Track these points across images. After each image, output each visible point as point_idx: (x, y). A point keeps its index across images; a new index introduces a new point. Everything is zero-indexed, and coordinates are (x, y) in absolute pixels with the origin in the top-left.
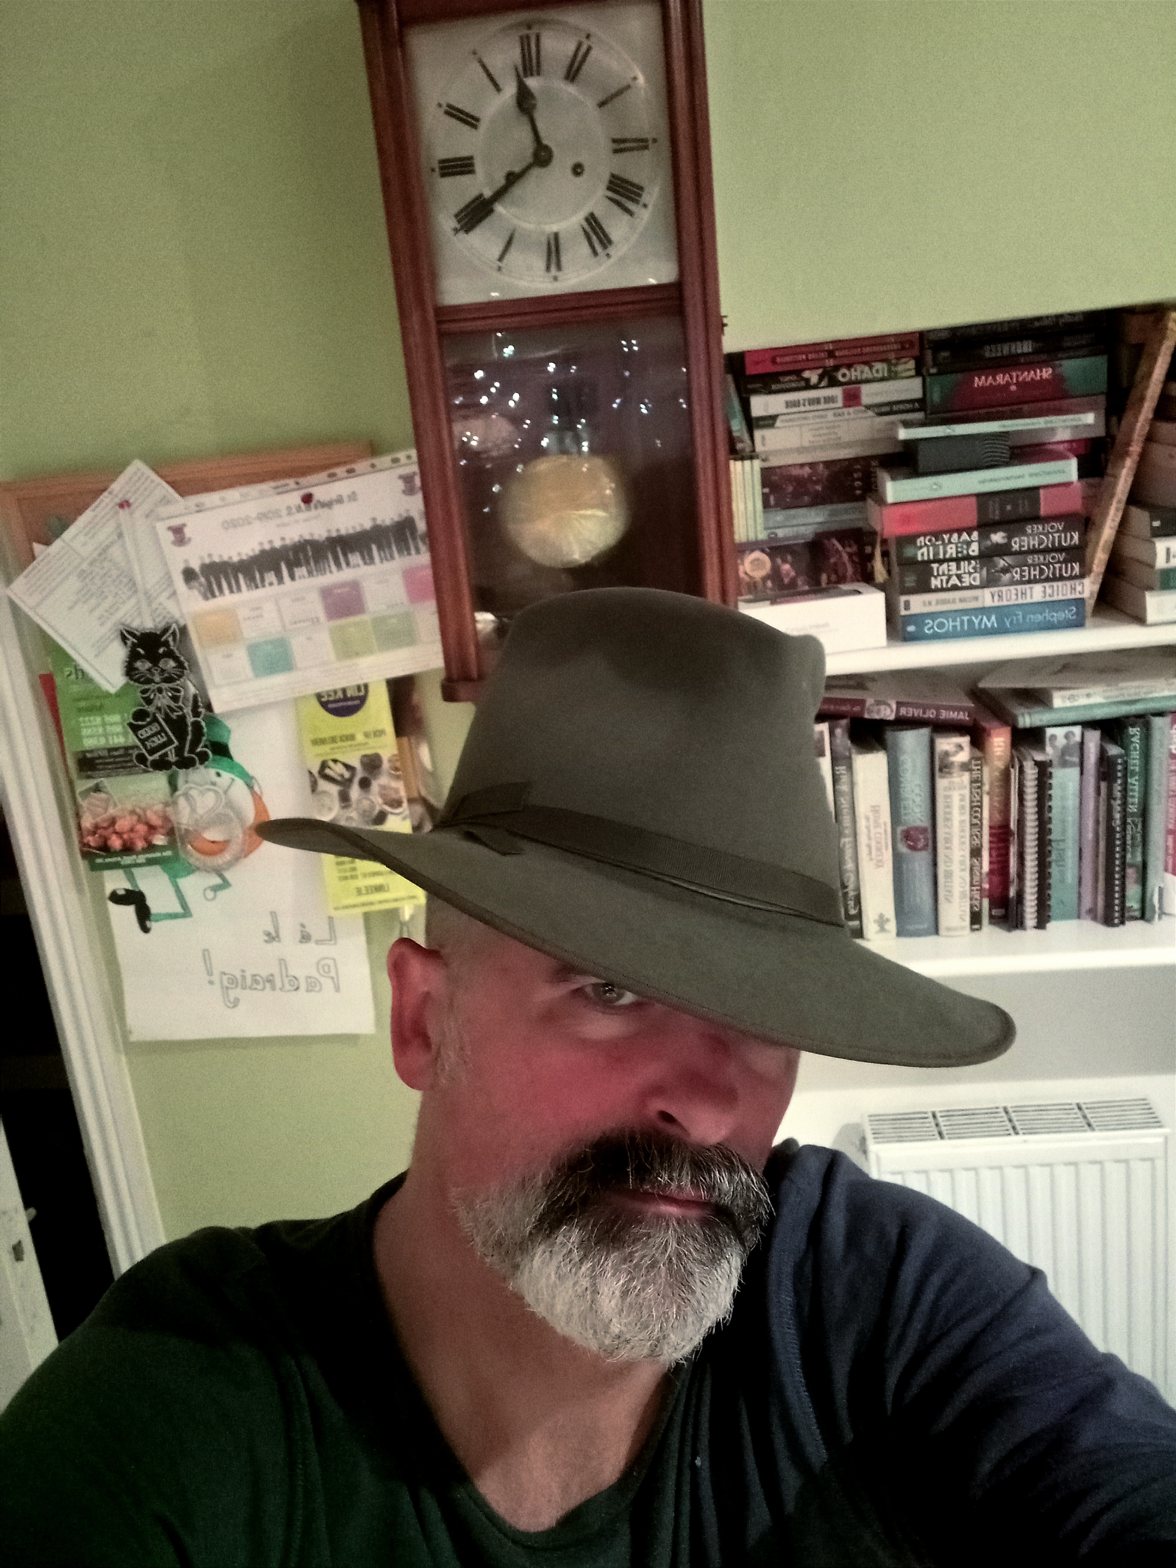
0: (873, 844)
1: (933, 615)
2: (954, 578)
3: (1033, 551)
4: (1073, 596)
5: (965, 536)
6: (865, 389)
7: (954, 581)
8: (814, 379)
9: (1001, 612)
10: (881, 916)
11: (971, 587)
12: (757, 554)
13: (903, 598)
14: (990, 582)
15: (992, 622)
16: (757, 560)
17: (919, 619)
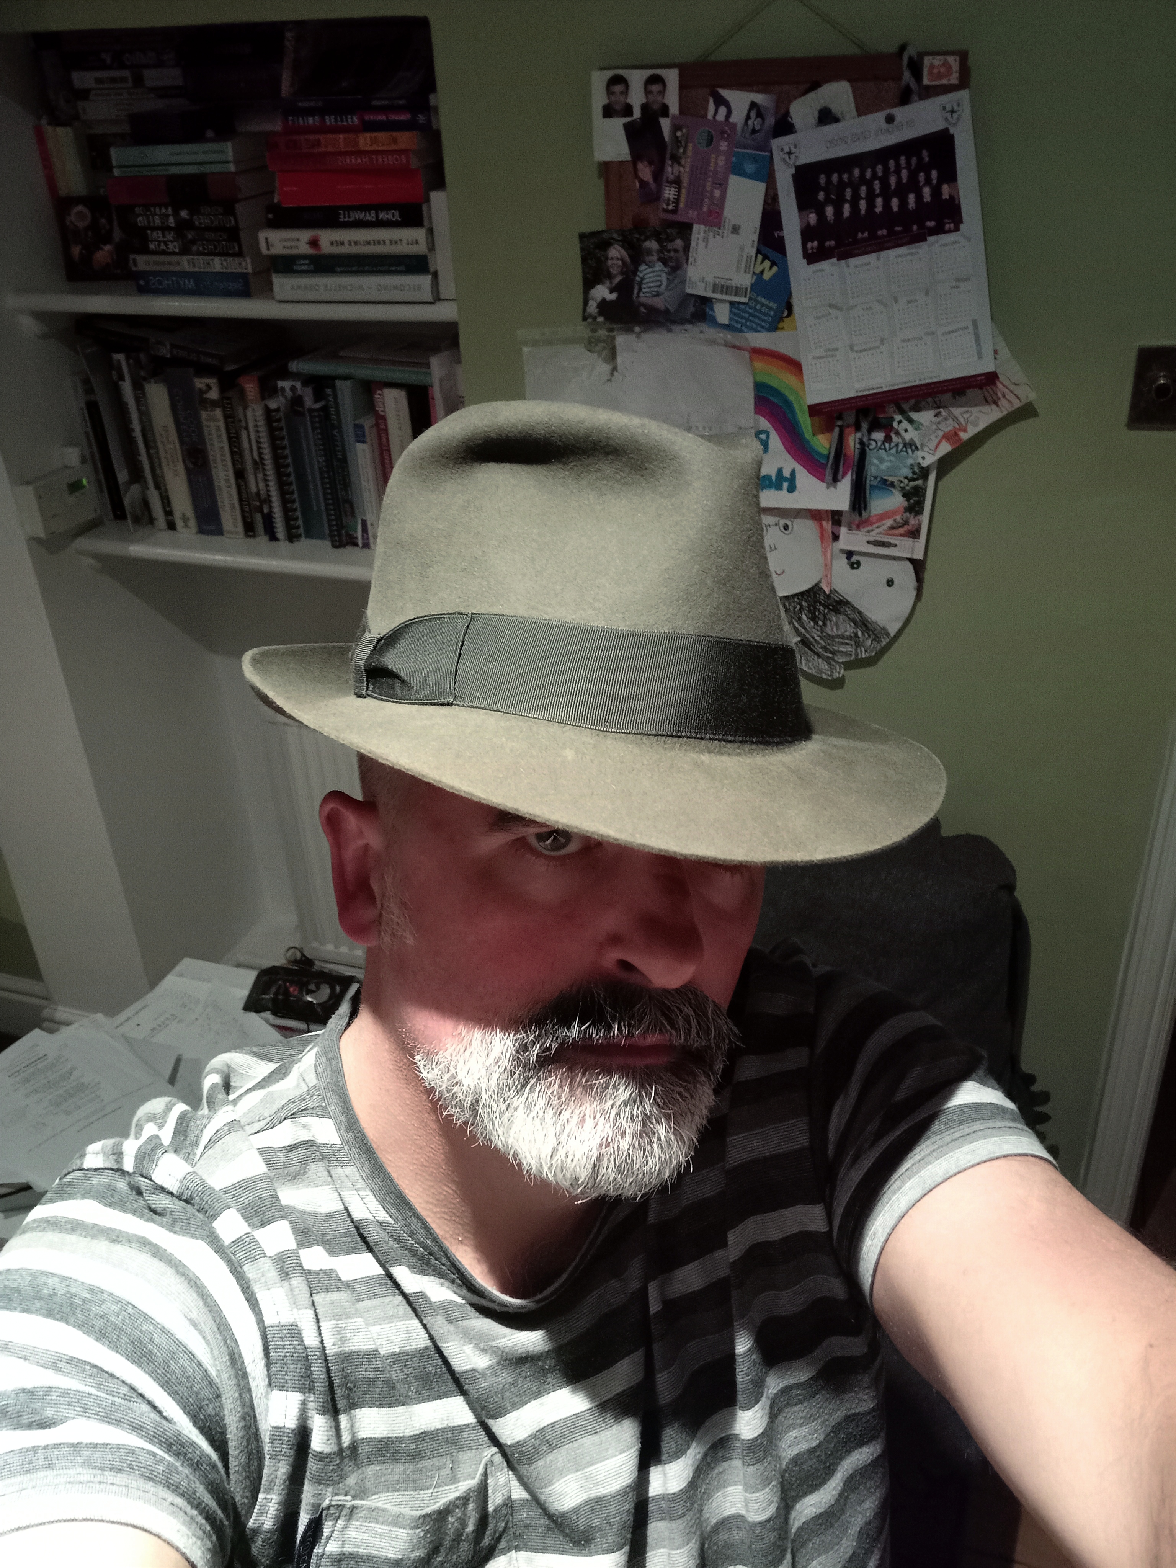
0: (169, 456)
1: (154, 273)
2: (162, 244)
3: (208, 229)
4: (240, 271)
5: (163, 210)
6: (147, 73)
7: (163, 247)
8: (109, 61)
9: (196, 276)
10: (184, 515)
11: (174, 253)
12: (80, 208)
13: (132, 256)
14: (185, 251)
15: (190, 284)
16: (81, 212)
17: (144, 274)
